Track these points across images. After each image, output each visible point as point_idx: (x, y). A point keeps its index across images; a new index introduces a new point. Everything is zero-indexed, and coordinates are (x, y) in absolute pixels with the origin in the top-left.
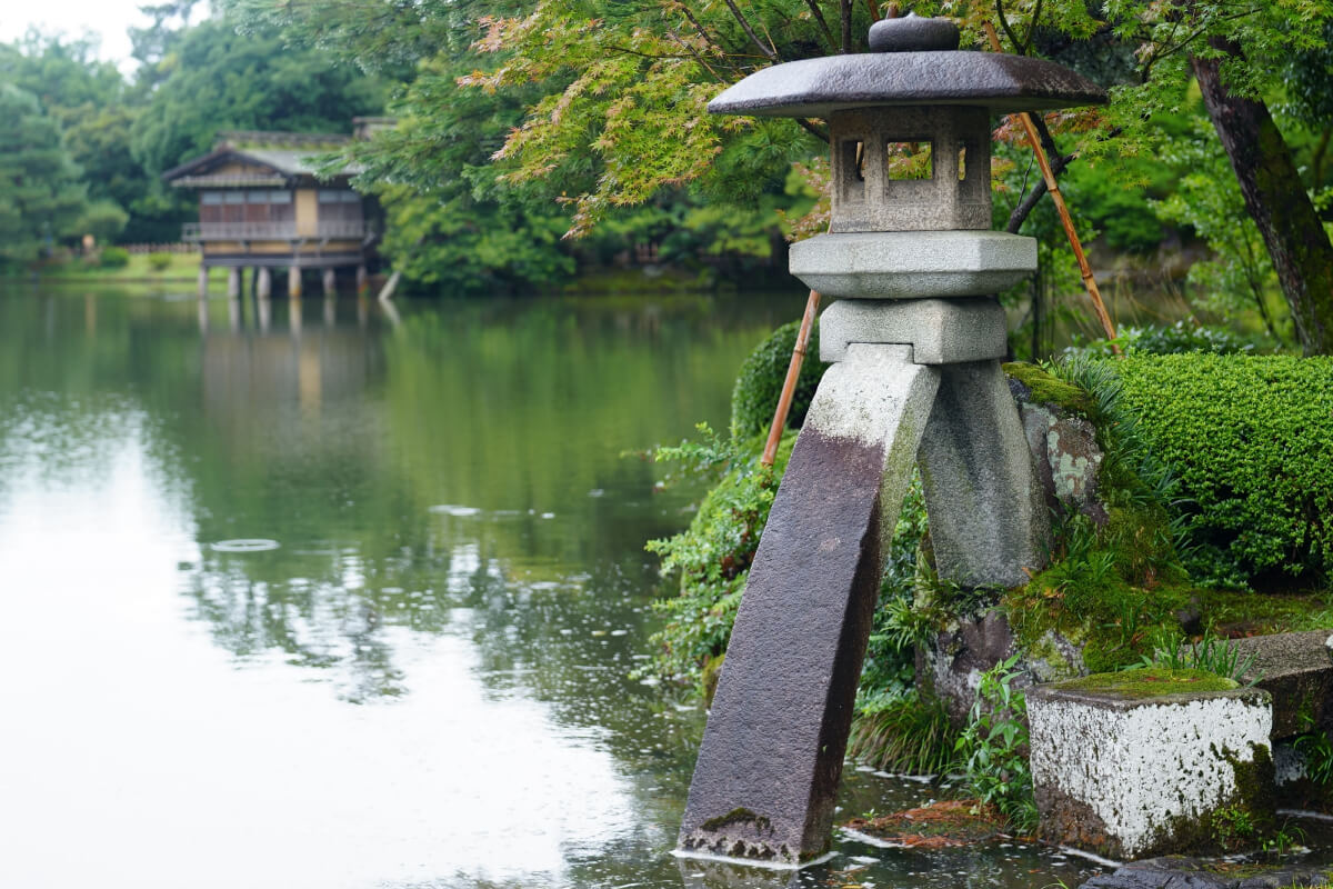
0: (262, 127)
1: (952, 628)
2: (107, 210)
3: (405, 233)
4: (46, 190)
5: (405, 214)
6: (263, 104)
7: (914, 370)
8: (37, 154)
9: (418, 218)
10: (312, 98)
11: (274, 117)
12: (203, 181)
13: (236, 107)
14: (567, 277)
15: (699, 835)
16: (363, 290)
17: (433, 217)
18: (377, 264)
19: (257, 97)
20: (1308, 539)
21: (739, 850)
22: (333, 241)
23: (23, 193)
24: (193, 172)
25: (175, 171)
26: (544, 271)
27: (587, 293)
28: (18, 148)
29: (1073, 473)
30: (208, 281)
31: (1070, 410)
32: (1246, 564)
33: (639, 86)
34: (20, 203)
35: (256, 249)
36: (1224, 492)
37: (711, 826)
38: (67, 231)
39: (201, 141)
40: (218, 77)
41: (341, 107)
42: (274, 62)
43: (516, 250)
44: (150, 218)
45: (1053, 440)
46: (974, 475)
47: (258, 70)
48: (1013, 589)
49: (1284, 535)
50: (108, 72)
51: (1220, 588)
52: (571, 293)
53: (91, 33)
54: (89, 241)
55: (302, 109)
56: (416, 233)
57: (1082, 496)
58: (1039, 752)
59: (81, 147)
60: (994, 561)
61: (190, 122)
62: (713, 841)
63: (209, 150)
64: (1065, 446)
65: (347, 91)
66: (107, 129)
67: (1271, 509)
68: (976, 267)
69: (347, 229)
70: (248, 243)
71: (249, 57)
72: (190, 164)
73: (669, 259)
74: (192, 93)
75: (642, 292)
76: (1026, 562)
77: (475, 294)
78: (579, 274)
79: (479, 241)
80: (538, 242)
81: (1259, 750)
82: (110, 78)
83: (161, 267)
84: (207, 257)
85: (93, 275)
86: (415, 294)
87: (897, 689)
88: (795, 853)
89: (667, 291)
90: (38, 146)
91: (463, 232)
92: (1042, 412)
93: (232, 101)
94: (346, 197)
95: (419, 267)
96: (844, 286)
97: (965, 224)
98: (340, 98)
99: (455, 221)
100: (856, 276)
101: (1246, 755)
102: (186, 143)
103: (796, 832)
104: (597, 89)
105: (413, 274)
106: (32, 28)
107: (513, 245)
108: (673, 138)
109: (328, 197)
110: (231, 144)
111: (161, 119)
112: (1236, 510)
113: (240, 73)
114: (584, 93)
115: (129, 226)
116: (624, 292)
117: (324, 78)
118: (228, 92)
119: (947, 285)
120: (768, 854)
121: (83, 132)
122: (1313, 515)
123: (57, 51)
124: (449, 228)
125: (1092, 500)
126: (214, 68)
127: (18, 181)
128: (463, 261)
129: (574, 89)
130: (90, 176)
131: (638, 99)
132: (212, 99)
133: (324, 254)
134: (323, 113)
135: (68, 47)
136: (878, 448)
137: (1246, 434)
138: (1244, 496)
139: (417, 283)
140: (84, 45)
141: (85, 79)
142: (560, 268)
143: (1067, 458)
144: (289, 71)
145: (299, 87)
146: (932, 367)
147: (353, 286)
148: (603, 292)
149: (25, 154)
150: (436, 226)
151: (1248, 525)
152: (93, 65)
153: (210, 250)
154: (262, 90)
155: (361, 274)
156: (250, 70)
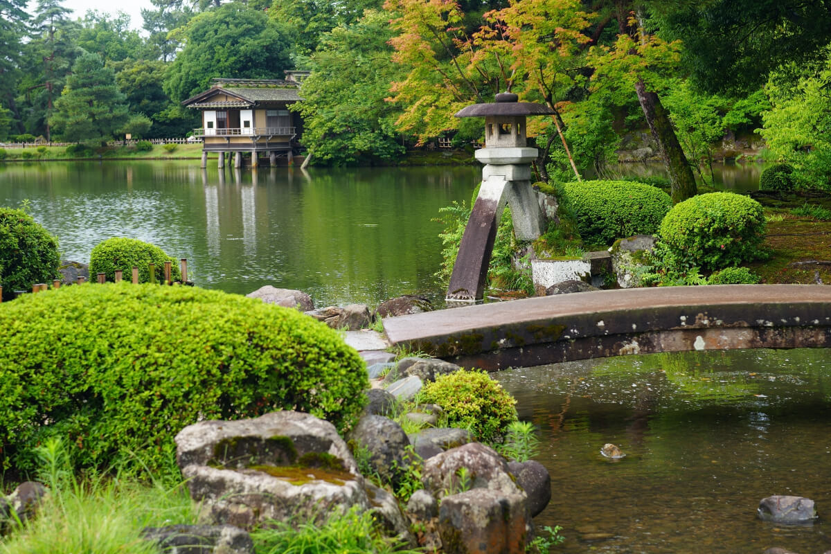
0: (235, 76)
1: (519, 251)
2: (140, 119)
3: (314, 133)
4: (107, 108)
5: (314, 123)
6: (235, 63)
7: (506, 182)
8: (101, 87)
9: (322, 124)
10: (262, 60)
11: (240, 70)
12: (204, 105)
13: (221, 64)
14: (401, 156)
15: (451, 295)
16: (291, 164)
17: (329, 124)
18: (298, 149)
19: (233, 59)
20: (621, 230)
21: (461, 298)
22: (274, 137)
23: (94, 110)
24: (198, 101)
25: (189, 100)
26: (389, 153)
27: (412, 165)
28: (91, 85)
29: (551, 210)
30: (207, 159)
31: (550, 194)
32: (606, 238)
33: (437, 103)
34: (92, 115)
35: (232, 142)
36: (599, 218)
37: (454, 293)
38: (118, 131)
39: (202, 83)
40: (211, 47)
41: (277, 64)
42: (241, 40)
43: (374, 142)
44: (164, 123)
45: (546, 201)
46: (524, 211)
47: (233, 45)
48: (535, 241)
49: (615, 230)
50: (133, 38)
51: (598, 245)
52: (403, 165)
53: (124, 15)
54: (128, 136)
55: (256, 66)
56: (320, 132)
57: (553, 216)
58: (534, 275)
59: (125, 83)
60: (530, 233)
61: (196, 73)
62: (454, 296)
63: (207, 88)
64: (549, 203)
65: (280, 55)
66: (139, 72)
67: (612, 223)
68: (520, 156)
69: (282, 130)
70: (228, 138)
71: (228, 37)
72: (198, 96)
73: (455, 146)
74: (197, 56)
75: (442, 164)
76: (538, 233)
77: (351, 166)
78: (407, 155)
79: (354, 136)
80: (386, 137)
81: (587, 274)
82: (134, 41)
83: (172, 151)
84: (205, 146)
85: (132, 156)
86: (320, 166)
87: (506, 269)
88: (474, 298)
89: (454, 164)
90: (104, 83)
91: (345, 132)
92: (543, 194)
93: (219, 61)
94: (282, 113)
95: (321, 151)
96: (488, 161)
97: (518, 145)
98: (277, 59)
99: (341, 126)
100: (491, 159)
101: (584, 275)
102: (194, 84)
103: (474, 293)
104: (425, 104)
105: (318, 155)
106: (90, 13)
107: (372, 139)
108: (446, 118)
109: (272, 113)
110: (220, 86)
111: (180, 71)
112: (603, 223)
113: (223, 46)
114: (421, 105)
115: (153, 128)
116: (433, 165)
117: (268, 48)
118: (216, 56)
119: (514, 161)
120: (468, 298)
121: (125, 74)
122: (623, 224)
123: (105, 26)
124: (337, 130)
125: (556, 217)
126: (209, 43)
127: (90, 103)
128: (346, 148)
129: (417, 103)
130: (131, 100)
131: (437, 107)
132: (208, 59)
133: (269, 144)
134: (267, 67)
135: (110, 22)
136: (496, 202)
137: (605, 202)
138: (604, 219)
139: (320, 159)
140: (120, 23)
141: (121, 42)
142: (397, 151)
143: (549, 206)
144: (249, 45)
145: (255, 53)
146: (510, 181)
147: (286, 161)
148: (421, 165)
149: (95, 88)
150: (331, 129)
151: (606, 227)
152: (124, 33)
153: (208, 142)
154: (235, 55)
155: (290, 155)
156: (228, 44)
